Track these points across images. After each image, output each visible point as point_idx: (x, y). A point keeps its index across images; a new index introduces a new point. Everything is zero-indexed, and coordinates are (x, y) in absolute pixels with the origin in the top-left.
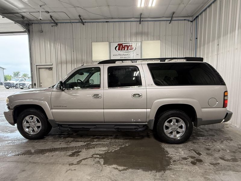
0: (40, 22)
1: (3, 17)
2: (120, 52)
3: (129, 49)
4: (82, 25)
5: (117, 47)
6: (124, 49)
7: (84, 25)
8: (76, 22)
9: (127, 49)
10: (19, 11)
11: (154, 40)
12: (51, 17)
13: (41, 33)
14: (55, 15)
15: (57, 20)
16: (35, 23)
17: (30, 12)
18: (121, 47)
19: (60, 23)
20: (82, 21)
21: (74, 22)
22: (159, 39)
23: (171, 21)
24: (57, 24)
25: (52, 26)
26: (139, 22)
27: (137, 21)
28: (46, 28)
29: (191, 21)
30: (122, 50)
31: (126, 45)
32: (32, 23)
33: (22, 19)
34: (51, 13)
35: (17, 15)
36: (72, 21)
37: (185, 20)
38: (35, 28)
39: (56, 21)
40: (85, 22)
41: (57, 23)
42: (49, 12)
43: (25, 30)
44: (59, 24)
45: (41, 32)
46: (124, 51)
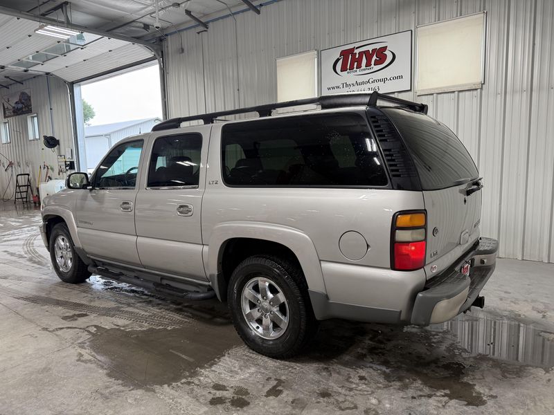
0: (178, 30)
1: (109, 39)
3: (373, 62)
4: (251, 13)
5: (338, 60)
6: (359, 66)
8: (243, 11)
9: (368, 64)
10: (135, 17)
12: (188, 12)
13: (181, 55)
14: (195, 8)
15: (205, 15)
16: (171, 34)
17: (151, 14)
18: (349, 60)
19: (213, 21)
21: (238, 13)
24: (205, 25)
25: (198, 33)
28: (189, 38)
30: (352, 68)
31: (364, 52)
32: (166, 35)
33: (145, 32)
34: (183, 5)
35: (134, 24)
38: (171, 44)
39: (203, 20)
40: (261, 5)
41: (208, 22)
42: (179, 5)
43: (153, 53)
44: (210, 25)
45: (180, 53)
46: (358, 73)
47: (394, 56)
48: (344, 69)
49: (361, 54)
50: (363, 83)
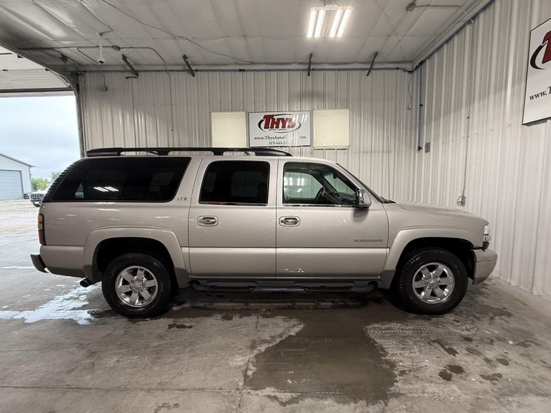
0: (101, 69)
1: (19, 57)
2: (269, 132)
3: (287, 126)
4: (189, 75)
5: (262, 121)
6: (277, 127)
7: (194, 76)
8: (178, 71)
9: (284, 126)
10: (55, 44)
11: (336, 108)
12: (124, 58)
13: (104, 93)
14: (133, 55)
15: (137, 64)
16: (90, 72)
17: (78, 48)
18: (270, 122)
19: (145, 71)
20: (190, 68)
21: (173, 71)
22: (347, 107)
23: (370, 70)
24: (136, 73)
25: (127, 78)
26: (307, 72)
27: (303, 70)
28: (114, 80)
29: (410, 72)
30: (272, 127)
31: (281, 119)
32: (85, 71)
33: (62, 63)
34: (124, 50)
35: (51, 52)
36: (169, 68)
37: (397, 68)
38: (90, 81)
39: (136, 68)
40: (197, 70)
41: (139, 71)
42: (119, 48)
43: (68, 84)
44: (141, 74)
45: (103, 91)
46: (277, 131)
47: (300, 125)
48: (266, 127)
49: (279, 119)
50: (280, 138)
